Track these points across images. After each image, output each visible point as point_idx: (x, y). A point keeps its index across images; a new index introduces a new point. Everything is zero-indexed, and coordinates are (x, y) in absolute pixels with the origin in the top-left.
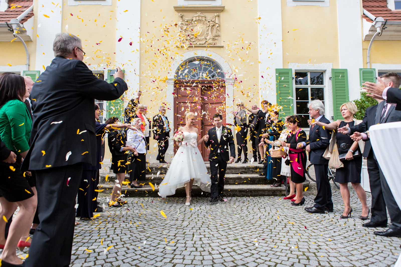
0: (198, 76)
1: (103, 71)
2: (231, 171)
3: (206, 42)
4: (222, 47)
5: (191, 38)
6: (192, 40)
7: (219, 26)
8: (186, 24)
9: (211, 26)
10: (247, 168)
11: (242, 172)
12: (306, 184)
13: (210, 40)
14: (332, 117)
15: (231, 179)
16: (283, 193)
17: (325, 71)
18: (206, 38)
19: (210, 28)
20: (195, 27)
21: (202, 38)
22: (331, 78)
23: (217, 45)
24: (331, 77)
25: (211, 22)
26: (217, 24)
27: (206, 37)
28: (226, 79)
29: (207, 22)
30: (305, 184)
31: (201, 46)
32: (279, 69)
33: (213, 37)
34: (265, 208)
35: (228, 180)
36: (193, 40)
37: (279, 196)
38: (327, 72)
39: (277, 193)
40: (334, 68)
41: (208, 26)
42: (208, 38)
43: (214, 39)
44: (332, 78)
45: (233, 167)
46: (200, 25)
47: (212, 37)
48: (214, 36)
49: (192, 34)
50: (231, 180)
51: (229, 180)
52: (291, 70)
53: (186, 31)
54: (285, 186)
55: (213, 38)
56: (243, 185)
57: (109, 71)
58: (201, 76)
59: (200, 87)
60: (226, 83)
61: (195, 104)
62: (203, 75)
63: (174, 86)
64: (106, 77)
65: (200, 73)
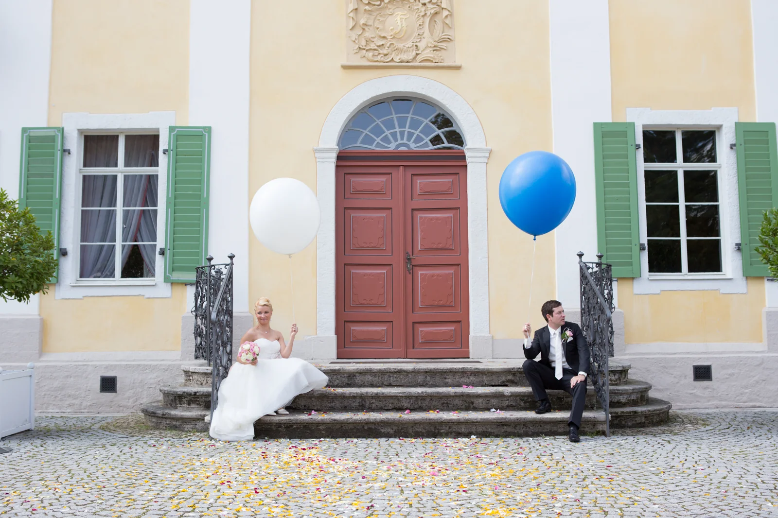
0: (396, 140)
1: (158, 130)
2: (481, 379)
3: (417, 54)
4: (458, 68)
5: (379, 46)
6: (381, 52)
7: (451, 15)
8: (365, 10)
9: (428, 14)
10: (518, 371)
11: (508, 381)
12: (659, 410)
13: (428, 50)
14: (737, 244)
15: (479, 396)
16: (600, 428)
17: (720, 127)
18: (416, 46)
19: (427, 20)
20: (390, 17)
21: (407, 46)
22: (735, 145)
23: (445, 64)
24: (734, 143)
25: (430, 6)
26: (444, 11)
27: (417, 44)
28: (468, 149)
29: (421, 5)
30: (655, 411)
31: (406, 66)
32: (602, 124)
33: (436, 44)
34: (552, 455)
35: (472, 400)
36: (385, 52)
37: (589, 435)
38: (724, 130)
39: (586, 429)
40: (742, 121)
41: (423, 16)
42: (422, 45)
43: (436, 49)
44: (737, 145)
45: (484, 369)
46: (401, 13)
47: (432, 43)
48: (437, 40)
49: (383, 35)
50: (480, 400)
51: (475, 400)
52: (632, 125)
53: (366, 28)
54: (604, 413)
55: (435, 46)
56: (507, 412)
57: (172, 129)
58: (405, 141)
59: (401, 168)
60: (468, 160)
61: (389, 212)
62: (409, 139)
63: (337, 167)
64: (163, 145)
65: (402, 133)
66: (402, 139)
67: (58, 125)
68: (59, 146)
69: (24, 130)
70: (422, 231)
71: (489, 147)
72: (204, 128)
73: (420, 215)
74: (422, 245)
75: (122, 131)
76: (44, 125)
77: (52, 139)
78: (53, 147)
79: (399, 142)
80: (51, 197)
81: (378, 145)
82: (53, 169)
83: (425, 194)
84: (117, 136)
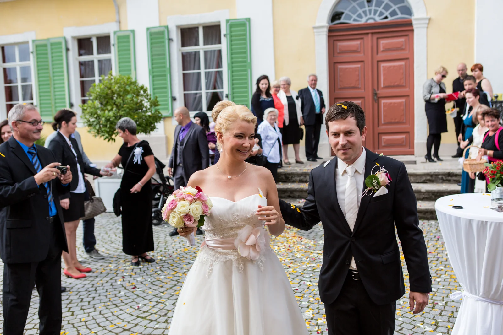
1: (219, 22)
10: (434, 174)
57: (228, 21)
58: (372, 16)
59: (370, 35)
60: (415, 26)
61: (362, 63)
62: (375, 14)
63: (329, 37)
64: (224, 31)
65: (370, 11)
66: (370, 14)
67: (165, 24)
68: (166, 37)
69: (148, 29)
70: (384, 75)
71: (429, 16)
72: (246, 19)
73: (383, 65)
74: (384, 84)
75: (200, 24)
76: (157, 25)
77: (162, 33)
78: (163, 38)
79: (368, 16)
80: (165, 67)
81: (355, 20)
82: (164, 50)
83: (386, 50)
84: (198, 28)
